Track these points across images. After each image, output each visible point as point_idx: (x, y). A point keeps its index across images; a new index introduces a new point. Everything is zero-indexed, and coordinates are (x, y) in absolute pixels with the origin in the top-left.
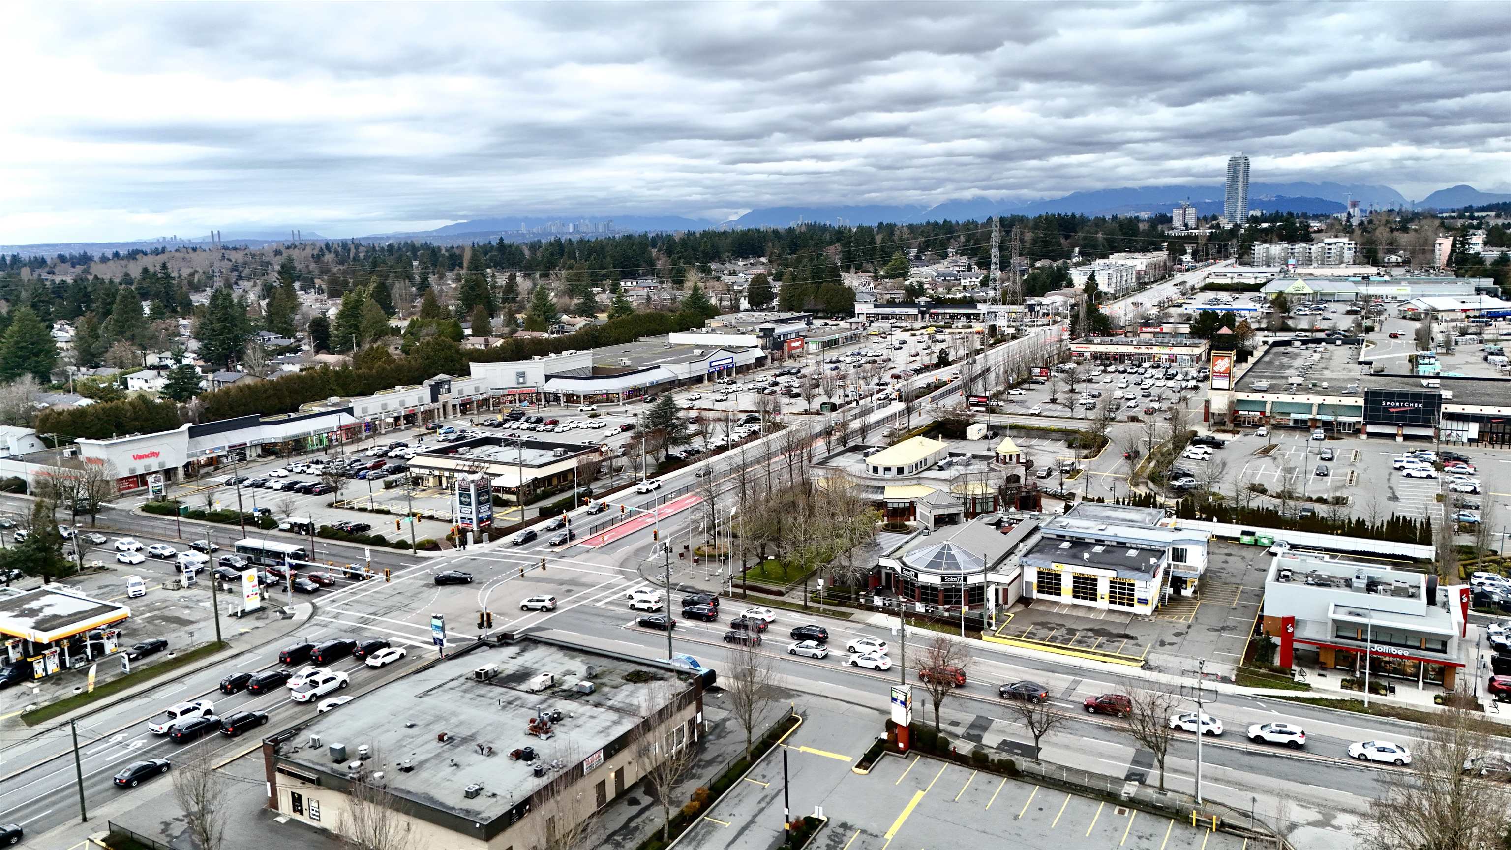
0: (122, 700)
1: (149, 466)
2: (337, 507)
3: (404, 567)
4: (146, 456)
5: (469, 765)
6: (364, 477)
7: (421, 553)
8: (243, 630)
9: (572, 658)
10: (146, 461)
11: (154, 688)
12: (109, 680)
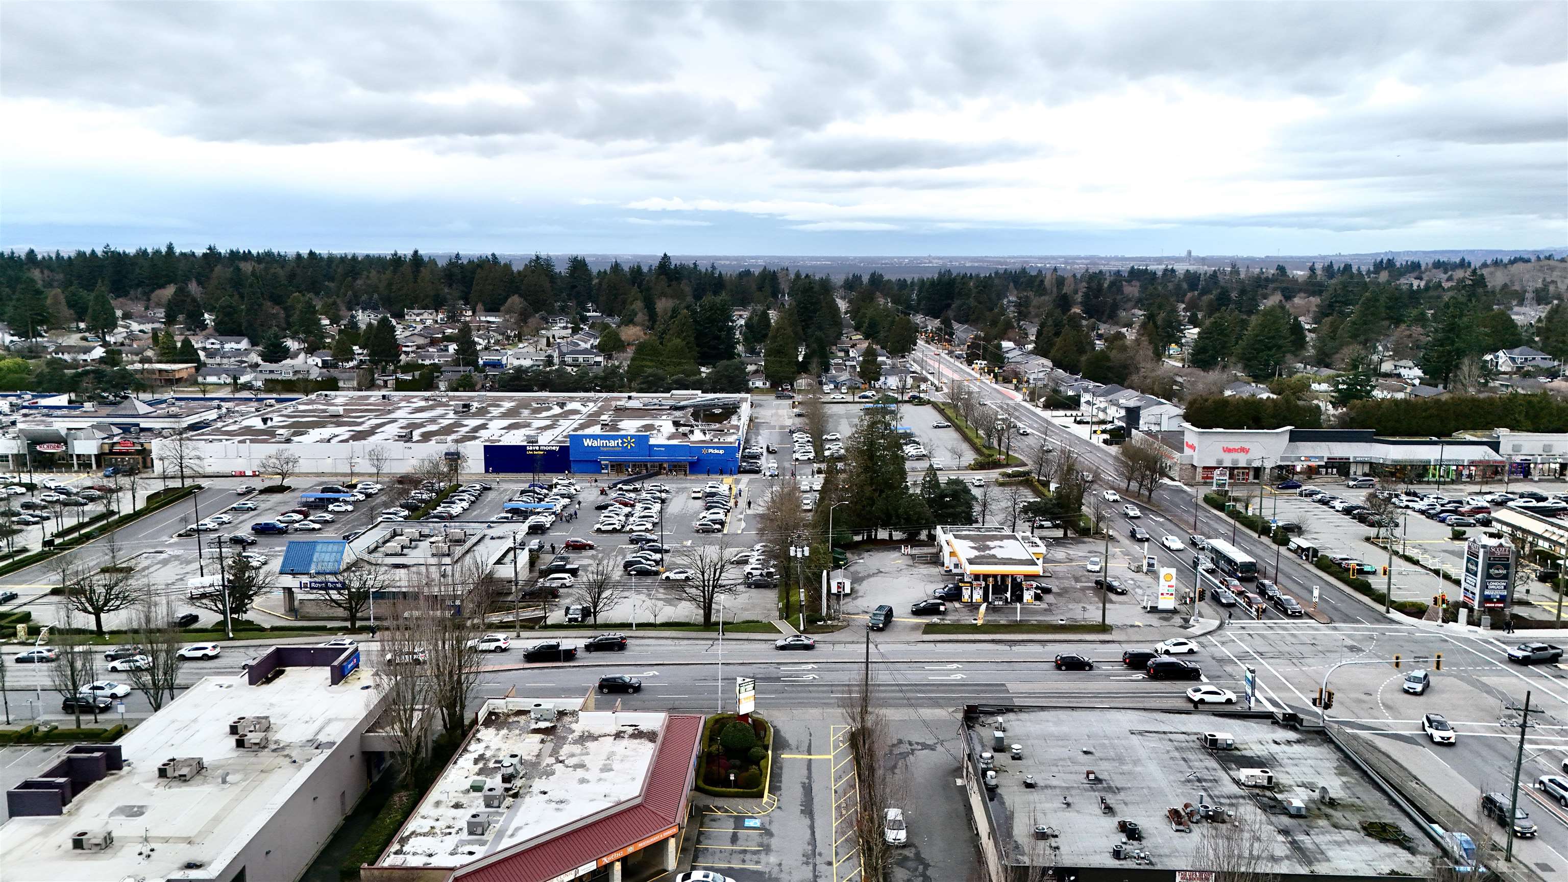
0: (993, 641)
1: (1237, 461)
2: (1373, 543)
3: (1358, 622)
4: (1235, 450)
5: (1078, 812)
6: (1443, 521)
7: (1395, 615)
8: (1137, 623)
9: (1341, 773)
10: (1235, 456)
11: (1023, 641)
12: (1002, 622)
